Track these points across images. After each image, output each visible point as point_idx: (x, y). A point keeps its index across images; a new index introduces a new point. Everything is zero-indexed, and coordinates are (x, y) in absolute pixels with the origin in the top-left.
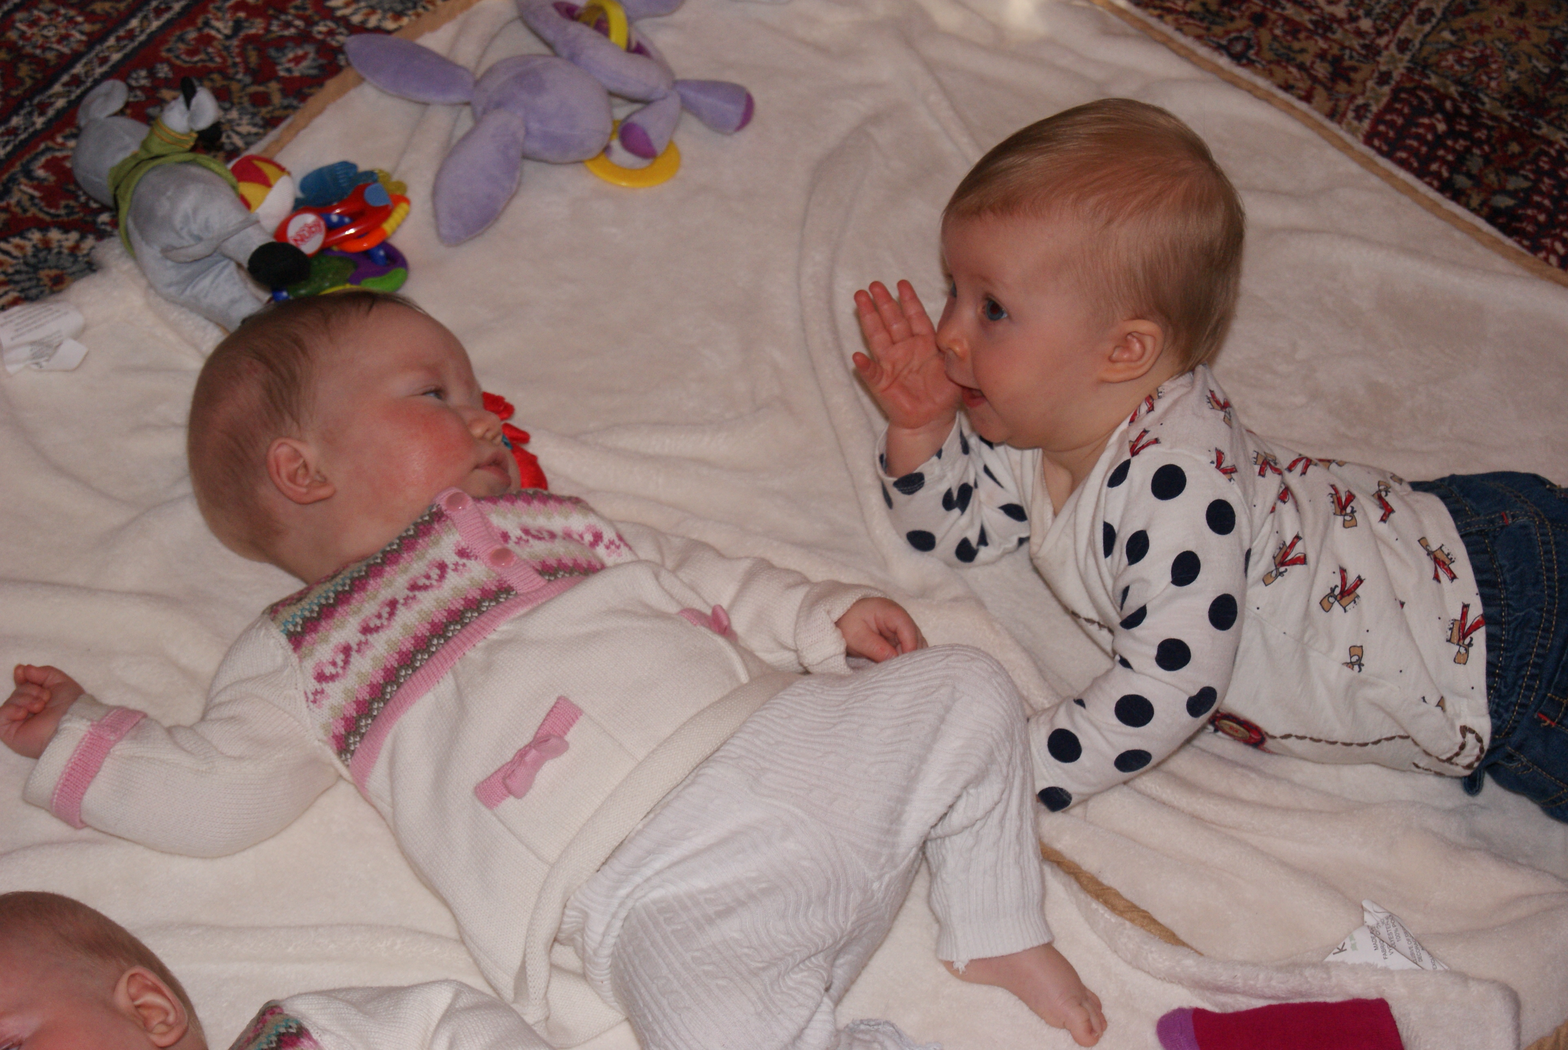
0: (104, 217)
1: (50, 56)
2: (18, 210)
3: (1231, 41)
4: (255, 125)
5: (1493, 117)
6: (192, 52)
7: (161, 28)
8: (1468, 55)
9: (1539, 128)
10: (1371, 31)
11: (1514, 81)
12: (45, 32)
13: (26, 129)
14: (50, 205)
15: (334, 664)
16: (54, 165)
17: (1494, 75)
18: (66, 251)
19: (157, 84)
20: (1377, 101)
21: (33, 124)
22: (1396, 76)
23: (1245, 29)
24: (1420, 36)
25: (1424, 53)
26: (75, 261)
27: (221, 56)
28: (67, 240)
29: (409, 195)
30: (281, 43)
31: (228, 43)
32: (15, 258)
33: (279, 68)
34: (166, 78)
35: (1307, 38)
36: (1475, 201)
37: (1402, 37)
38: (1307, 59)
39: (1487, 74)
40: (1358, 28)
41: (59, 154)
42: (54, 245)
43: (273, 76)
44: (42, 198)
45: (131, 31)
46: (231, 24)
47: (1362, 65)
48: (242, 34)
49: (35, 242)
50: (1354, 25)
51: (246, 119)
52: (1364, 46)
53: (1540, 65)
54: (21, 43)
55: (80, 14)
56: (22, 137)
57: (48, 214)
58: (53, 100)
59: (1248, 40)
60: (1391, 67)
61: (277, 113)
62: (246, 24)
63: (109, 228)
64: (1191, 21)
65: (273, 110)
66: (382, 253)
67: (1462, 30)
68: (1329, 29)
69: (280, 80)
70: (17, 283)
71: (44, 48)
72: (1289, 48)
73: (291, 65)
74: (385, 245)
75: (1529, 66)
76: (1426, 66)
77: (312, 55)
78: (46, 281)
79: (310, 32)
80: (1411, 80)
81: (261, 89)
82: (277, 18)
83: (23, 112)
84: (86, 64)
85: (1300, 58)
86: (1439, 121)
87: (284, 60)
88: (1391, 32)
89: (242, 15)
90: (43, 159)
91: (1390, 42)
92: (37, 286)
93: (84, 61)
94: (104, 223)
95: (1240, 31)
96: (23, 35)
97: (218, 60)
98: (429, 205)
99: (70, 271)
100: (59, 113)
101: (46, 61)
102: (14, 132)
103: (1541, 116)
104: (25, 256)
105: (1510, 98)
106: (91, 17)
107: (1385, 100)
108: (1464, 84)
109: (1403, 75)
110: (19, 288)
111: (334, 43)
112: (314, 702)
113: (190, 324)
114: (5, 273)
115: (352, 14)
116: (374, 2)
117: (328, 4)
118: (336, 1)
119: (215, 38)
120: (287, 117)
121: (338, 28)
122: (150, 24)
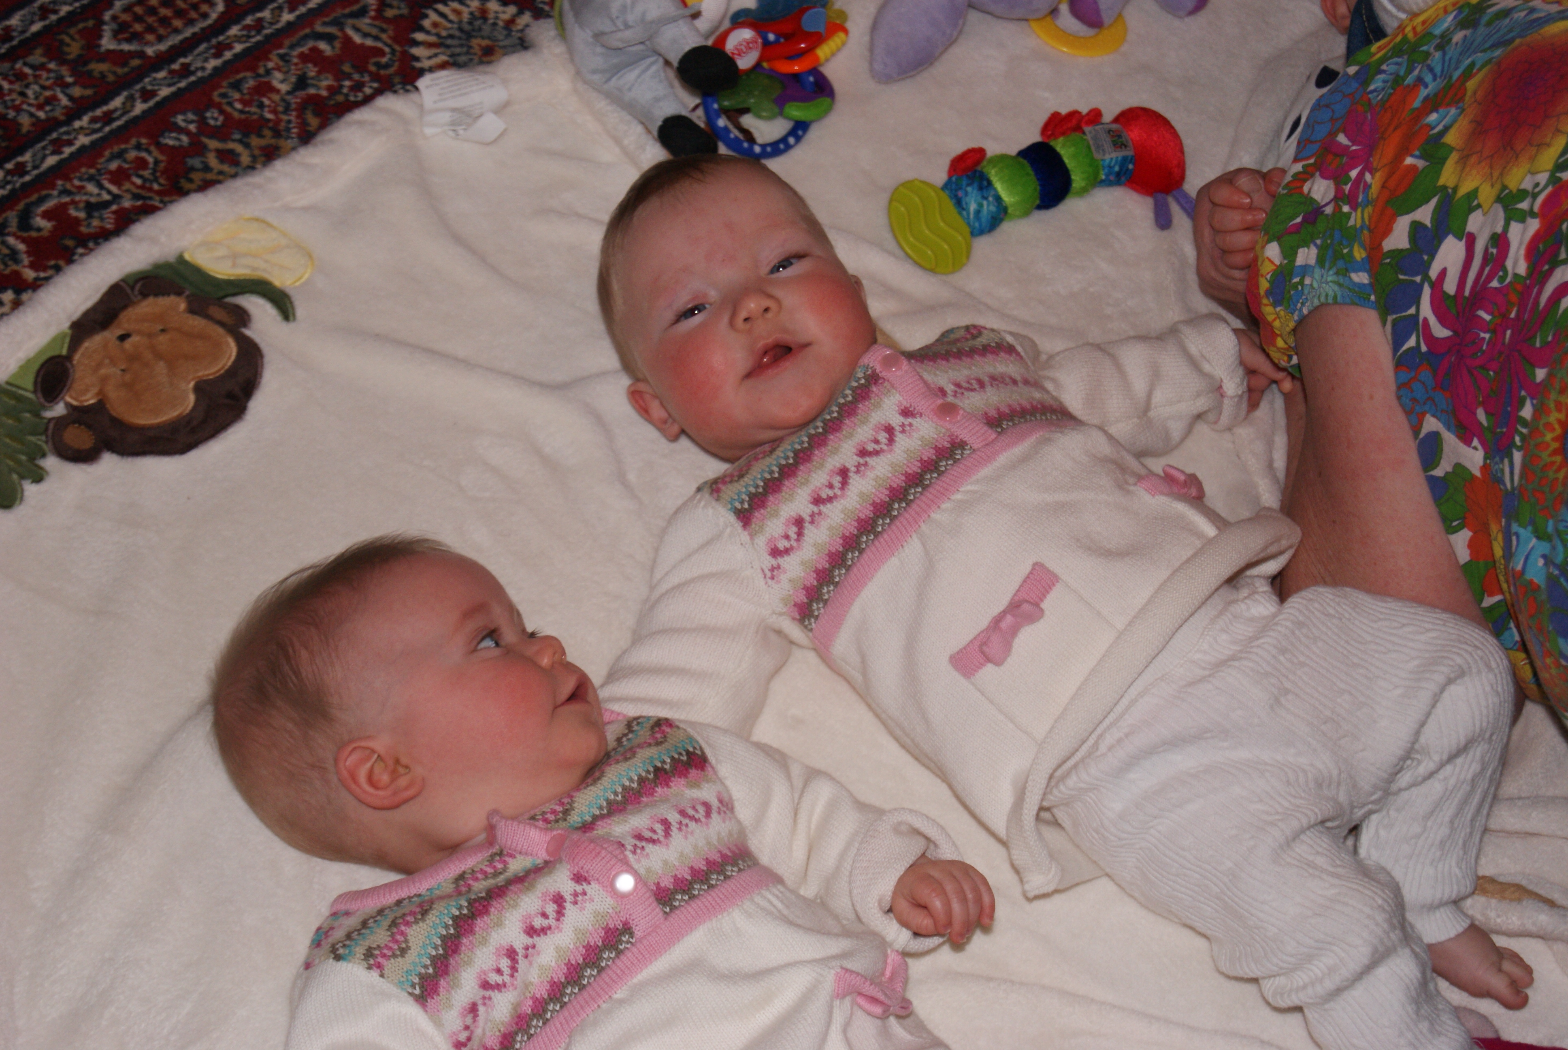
15: (787, 537)
18: (501, 23)
26: (508, 35)
28: (504, 12)
29: (849, 25)
32: (450, 21)
42: (491, 15)
49: (471, 9)
63: (545, 10)
66: (811, 79)
70: (448, 47)
74: (815, 72)
78: (477, 50)
92: (467, 53)
98: (867, 38)
99: (501, 44)
104: (460, 22)
110: (449, 52)
112: (772, 578)
113: (615, 116)
114: (438, 35)
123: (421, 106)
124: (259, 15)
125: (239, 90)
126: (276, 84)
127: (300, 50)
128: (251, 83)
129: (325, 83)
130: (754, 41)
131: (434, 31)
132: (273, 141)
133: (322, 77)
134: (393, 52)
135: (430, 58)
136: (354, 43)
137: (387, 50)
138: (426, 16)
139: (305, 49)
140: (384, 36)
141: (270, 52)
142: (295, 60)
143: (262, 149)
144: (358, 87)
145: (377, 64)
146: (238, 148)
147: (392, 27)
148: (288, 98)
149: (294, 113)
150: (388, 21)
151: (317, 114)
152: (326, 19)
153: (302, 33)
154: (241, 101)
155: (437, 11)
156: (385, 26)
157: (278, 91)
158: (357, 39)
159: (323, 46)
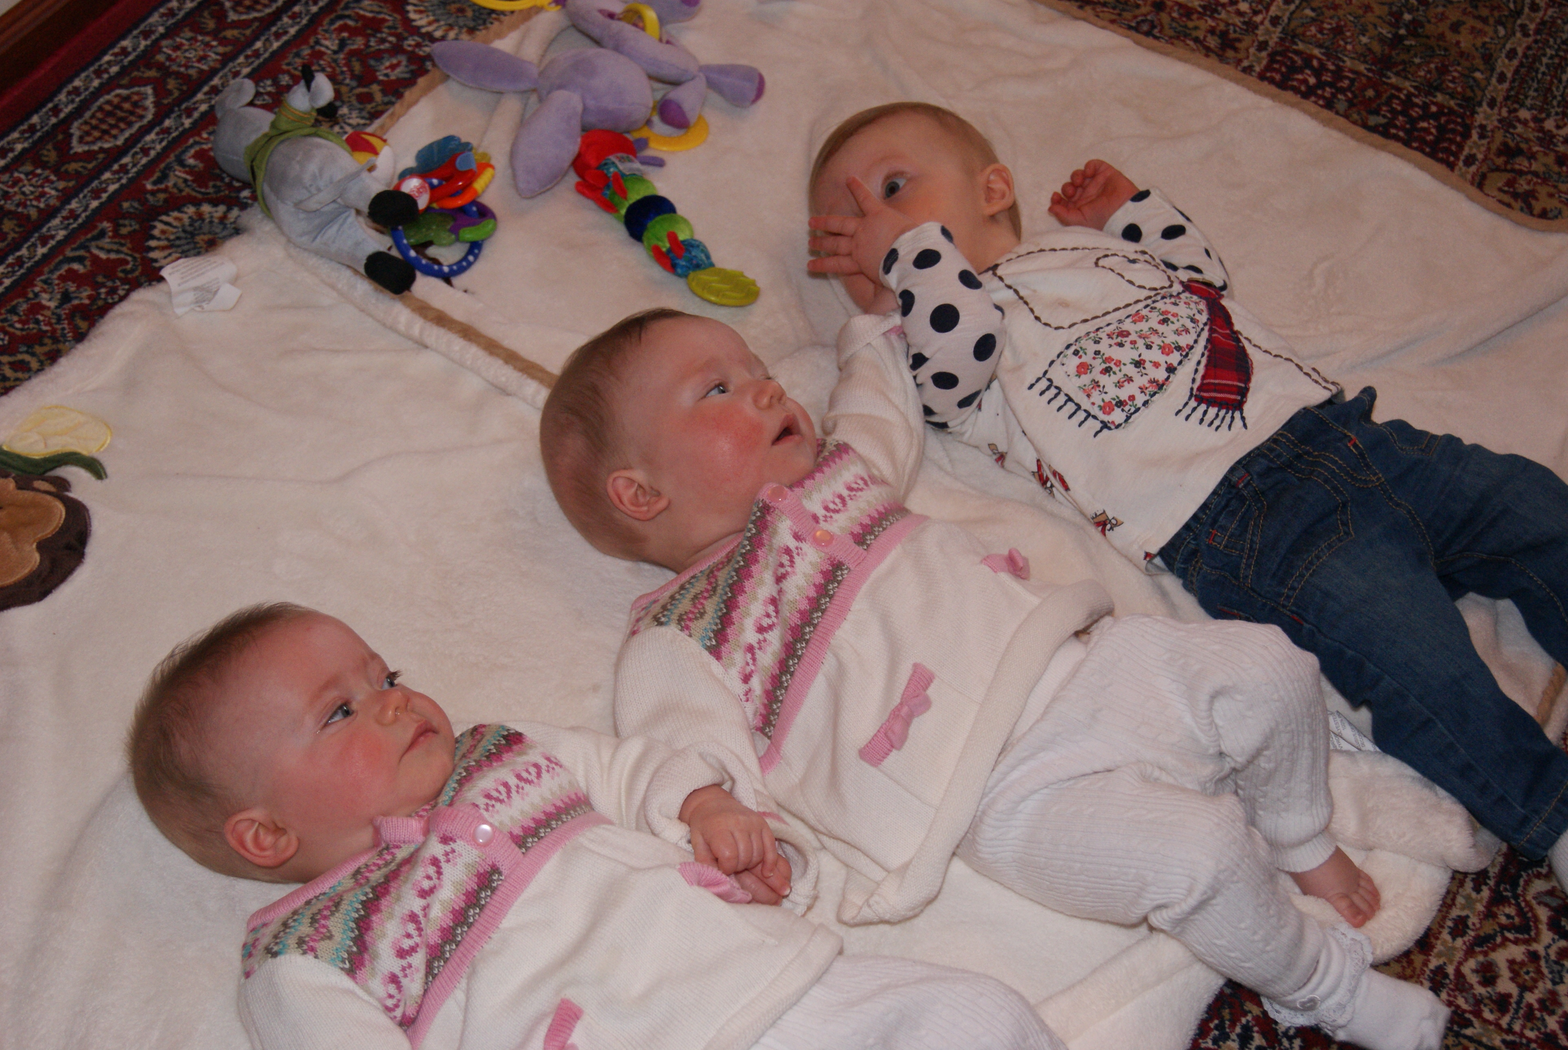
0: (246, 193)
1: (192, 72)
2: (175, 191)
3: (1138, 23)
4: (362, 118)
5: (1351, 71)
7: (280, 48)
8: (1326, 26)
9: (1389, 78)
10: (1248, 11)
11: (1365, 45)
12: (187, 55)
13: (177, 129)
14: (200, 187)
15: (747, 663)
16: (201, 155)
17: (1349, 40)
18: (216, 221)
20: (1259, 63)
21: (183, 124)
22: (1271, 43)
23: (1148, 14)
24: (1287, 14)
25: (1294, 24)
26: (225, 228)
27: (331, 67)
28: (216, 212)
29: (493, 162)
30: (378, 55)
31: (336, 57)
32: (175, 227)
33: (378, 74)
35: (1198, 19)
37: (1274, 15)
38: (1200, 34)
39: (1343, 39)
40: (1238, 10)
41: (205, 147)
42: (207, 216)
43: (375, 80)
44: (193, 181)
45: (257, 51)
46: (337, 42)
47: (1245, 37)
48: (346, 50)
49: (190, 214)
50: (1235, 7)
51: (355, 114)
52: (1244, 23)
53: (1384, 32)
54: (168, 64)
55: (214, 40)
56: (174, 135)
57: (200, 192)
58: (197, 106)
59: (1152, 22)
60: (1267, 37)
61: (380, 108)
62: (350, 42)
63: (250, 201)
64: (1105, 9)
65: (377, 106)
66: (474, 209)
67: (1319, 8)
68: (1215, 11)
69: (380, 83)
70: (179, 246)
71: (187, 67)
72: (1186, 27)
73: (389, 71)
74: (474, 202)
75: (1376, 32)
76: (1294, 36)
77: (404, 63)
78: (202, 244)
79: (402, 46)
80: (1284, 46)
81: (365, 90)
82: (374, 36)
83: (173, 116)
84: (221, 78)
85: (1195, 34)
86: (1309, 76)
87: (382, 67)
88: (1264, 12)
89: (345, 35)
90: (192, 151)
91: (1264, 19)
92: (196, 246)
93: (221, 74)
94: (245, 198)
95: (1145, 15)
96: (169, 58)
97: (328, 69)
99: (221, 235)
100: (203, 115)
101: (189, 76)
102: (167, 131)
103: (1389, 69)
104: (183, 226)
105: (1365, 56)
106: (223, 42)
107: (1264, 62)
108: (1327, 48)
109: (1276, 43)
110: (180, 250)
111: (421, 53)
112: (747, 700)
113: (326, 268)
114: (168, 239)
115: (435, 30)
116: (451, 21)
117: (414, 24)
118: (421, 21)
119: (323, 54)
120: (387, 110)
121: (424, 40)
122: (271, 45)
123: (169, 294)
124: (18, 254)
125: (17, 314)
126: (44, 302)
127: (57, 273)
128: (25, 306)
129: (85, 294)
130: (422, 187)
131: (163, 237)
132: (54, 347)
133: (82, 290)
134: (135, 259)
135: (165, 258)
136: (101, 259)
137: (129, 258)
138: (155, 227)
139: (62, 271)
140: (124, 249)
141: (34, 279)
142: (57, 282)
143: (45, 354)
144: (112, 291)
145: (124, 271)
146: (27, 358)
147: (128, 241)
148: (58, 311)
149: (66, 322)
150: (123, 237)
151: (84, 318)
152: (73, 246)
153: (57, 260)
154: (19, 322)
155: (162, 221)
156: (123, 241)
157: (49, 308)
158: (103, 256)
159: (76, 266)
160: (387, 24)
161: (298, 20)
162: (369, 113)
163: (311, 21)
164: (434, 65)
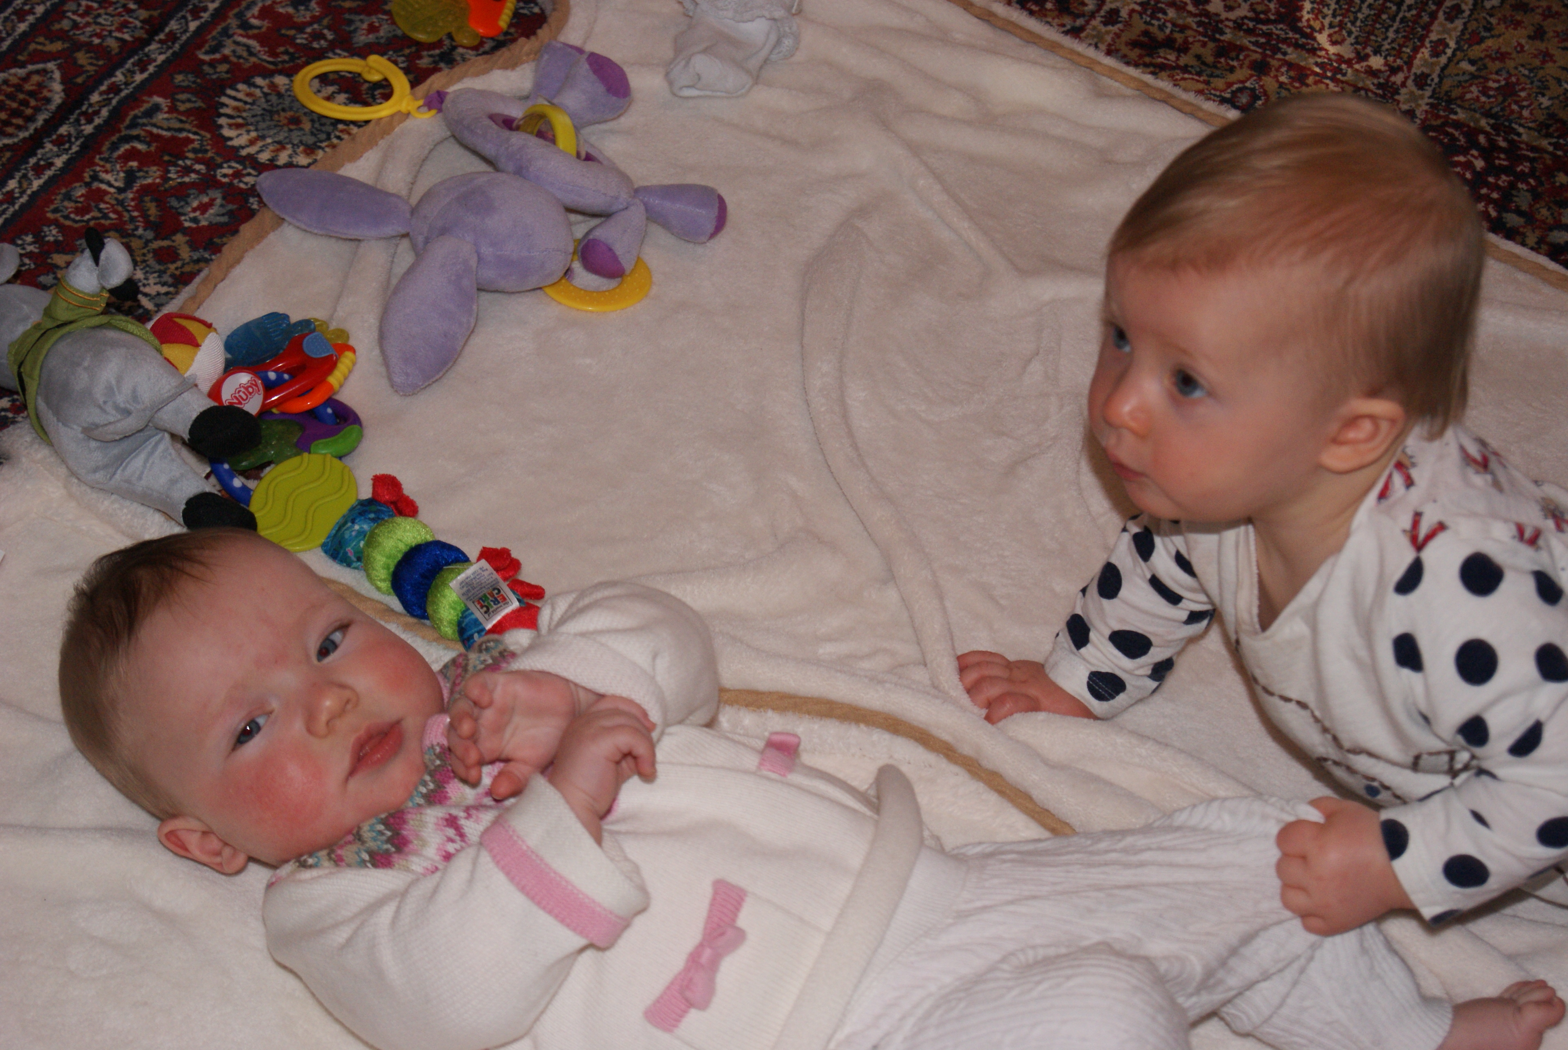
3: (1234, 94)
4: (164, 284)
5: (1533, 149)
6: (82, 210)
7: (42, 187)
8: (1491, 84)
10: (1384, 68)
11: (1547, 108)
17: (1525, 103)
19: (47, 249)
22: (1420, 113)
23: (1247, 79)
24: (1438, 70)
25: (1446, 86)
27: (115, 212)
29: (351, 342)
30: (182, 191)
31: (121, 197)
33: (183, 218)
34: (56, 242)
35: (1316, 83)
36: (1532, 239)
37: (1419, 72)
39: (1516, 103)
40: (1370, 67)
43: (178, 228)
45: (10, 193)
46: (122, 175)
48: (137, 186)
50: (1364, 64)
51: (153, 279)
52: (1379, 86)
59: (1253, 90)
60: (1413, 105)
61: (187, 269)
62: (141, 174)
63: (10, 415)
64: (1186, 76)
65: (183, 266)
66: (329, 411)
67: (1481, 59)
68: (1338, 70)
69: (186, 231)
73: (198, 214)
74: (331, 402)
75: (1560, 90)
76: (1450, 101)
77: (219, 201)
79: (215, 176)
80: (1438, 117)
81: (165, 243)
82: (176, 165)
86: (1476, 158)
87: (189, 209)
88: (1405, 68)
89: (134, 164)
91: (1406, 78)
95: (1243, 82)
97: (112, 215)
98: (377, 352)
105: (1548, 127)
108: (1494, 116)
109: (1427, 112)
111: (242, 186)
113: (125, 514)
115: (258, 152)
116: (280, 137)
117: (230, 143)
118: (239, 139)
119: (106, 193)
120: (200, 271)
121: (245, 168)
122: (30, 184)
130: (253, 384)
160: (190, 147)
161: (67, 146)
162: (173, 276)
163: (83, 147)
164: (261, 202)
